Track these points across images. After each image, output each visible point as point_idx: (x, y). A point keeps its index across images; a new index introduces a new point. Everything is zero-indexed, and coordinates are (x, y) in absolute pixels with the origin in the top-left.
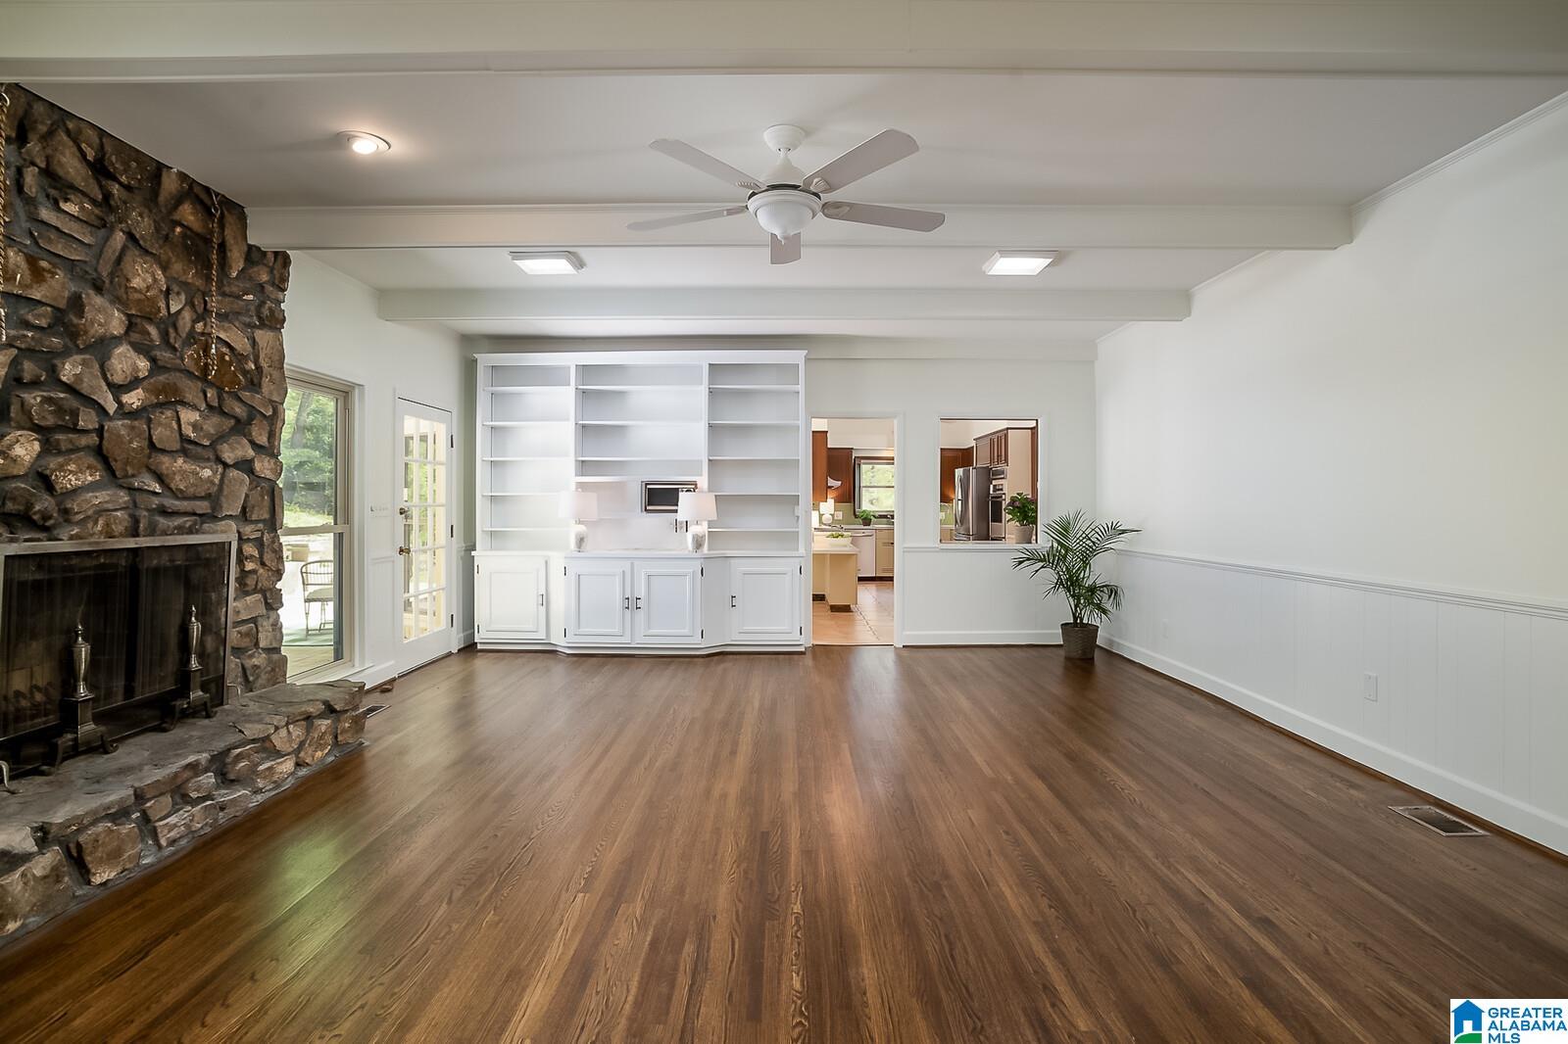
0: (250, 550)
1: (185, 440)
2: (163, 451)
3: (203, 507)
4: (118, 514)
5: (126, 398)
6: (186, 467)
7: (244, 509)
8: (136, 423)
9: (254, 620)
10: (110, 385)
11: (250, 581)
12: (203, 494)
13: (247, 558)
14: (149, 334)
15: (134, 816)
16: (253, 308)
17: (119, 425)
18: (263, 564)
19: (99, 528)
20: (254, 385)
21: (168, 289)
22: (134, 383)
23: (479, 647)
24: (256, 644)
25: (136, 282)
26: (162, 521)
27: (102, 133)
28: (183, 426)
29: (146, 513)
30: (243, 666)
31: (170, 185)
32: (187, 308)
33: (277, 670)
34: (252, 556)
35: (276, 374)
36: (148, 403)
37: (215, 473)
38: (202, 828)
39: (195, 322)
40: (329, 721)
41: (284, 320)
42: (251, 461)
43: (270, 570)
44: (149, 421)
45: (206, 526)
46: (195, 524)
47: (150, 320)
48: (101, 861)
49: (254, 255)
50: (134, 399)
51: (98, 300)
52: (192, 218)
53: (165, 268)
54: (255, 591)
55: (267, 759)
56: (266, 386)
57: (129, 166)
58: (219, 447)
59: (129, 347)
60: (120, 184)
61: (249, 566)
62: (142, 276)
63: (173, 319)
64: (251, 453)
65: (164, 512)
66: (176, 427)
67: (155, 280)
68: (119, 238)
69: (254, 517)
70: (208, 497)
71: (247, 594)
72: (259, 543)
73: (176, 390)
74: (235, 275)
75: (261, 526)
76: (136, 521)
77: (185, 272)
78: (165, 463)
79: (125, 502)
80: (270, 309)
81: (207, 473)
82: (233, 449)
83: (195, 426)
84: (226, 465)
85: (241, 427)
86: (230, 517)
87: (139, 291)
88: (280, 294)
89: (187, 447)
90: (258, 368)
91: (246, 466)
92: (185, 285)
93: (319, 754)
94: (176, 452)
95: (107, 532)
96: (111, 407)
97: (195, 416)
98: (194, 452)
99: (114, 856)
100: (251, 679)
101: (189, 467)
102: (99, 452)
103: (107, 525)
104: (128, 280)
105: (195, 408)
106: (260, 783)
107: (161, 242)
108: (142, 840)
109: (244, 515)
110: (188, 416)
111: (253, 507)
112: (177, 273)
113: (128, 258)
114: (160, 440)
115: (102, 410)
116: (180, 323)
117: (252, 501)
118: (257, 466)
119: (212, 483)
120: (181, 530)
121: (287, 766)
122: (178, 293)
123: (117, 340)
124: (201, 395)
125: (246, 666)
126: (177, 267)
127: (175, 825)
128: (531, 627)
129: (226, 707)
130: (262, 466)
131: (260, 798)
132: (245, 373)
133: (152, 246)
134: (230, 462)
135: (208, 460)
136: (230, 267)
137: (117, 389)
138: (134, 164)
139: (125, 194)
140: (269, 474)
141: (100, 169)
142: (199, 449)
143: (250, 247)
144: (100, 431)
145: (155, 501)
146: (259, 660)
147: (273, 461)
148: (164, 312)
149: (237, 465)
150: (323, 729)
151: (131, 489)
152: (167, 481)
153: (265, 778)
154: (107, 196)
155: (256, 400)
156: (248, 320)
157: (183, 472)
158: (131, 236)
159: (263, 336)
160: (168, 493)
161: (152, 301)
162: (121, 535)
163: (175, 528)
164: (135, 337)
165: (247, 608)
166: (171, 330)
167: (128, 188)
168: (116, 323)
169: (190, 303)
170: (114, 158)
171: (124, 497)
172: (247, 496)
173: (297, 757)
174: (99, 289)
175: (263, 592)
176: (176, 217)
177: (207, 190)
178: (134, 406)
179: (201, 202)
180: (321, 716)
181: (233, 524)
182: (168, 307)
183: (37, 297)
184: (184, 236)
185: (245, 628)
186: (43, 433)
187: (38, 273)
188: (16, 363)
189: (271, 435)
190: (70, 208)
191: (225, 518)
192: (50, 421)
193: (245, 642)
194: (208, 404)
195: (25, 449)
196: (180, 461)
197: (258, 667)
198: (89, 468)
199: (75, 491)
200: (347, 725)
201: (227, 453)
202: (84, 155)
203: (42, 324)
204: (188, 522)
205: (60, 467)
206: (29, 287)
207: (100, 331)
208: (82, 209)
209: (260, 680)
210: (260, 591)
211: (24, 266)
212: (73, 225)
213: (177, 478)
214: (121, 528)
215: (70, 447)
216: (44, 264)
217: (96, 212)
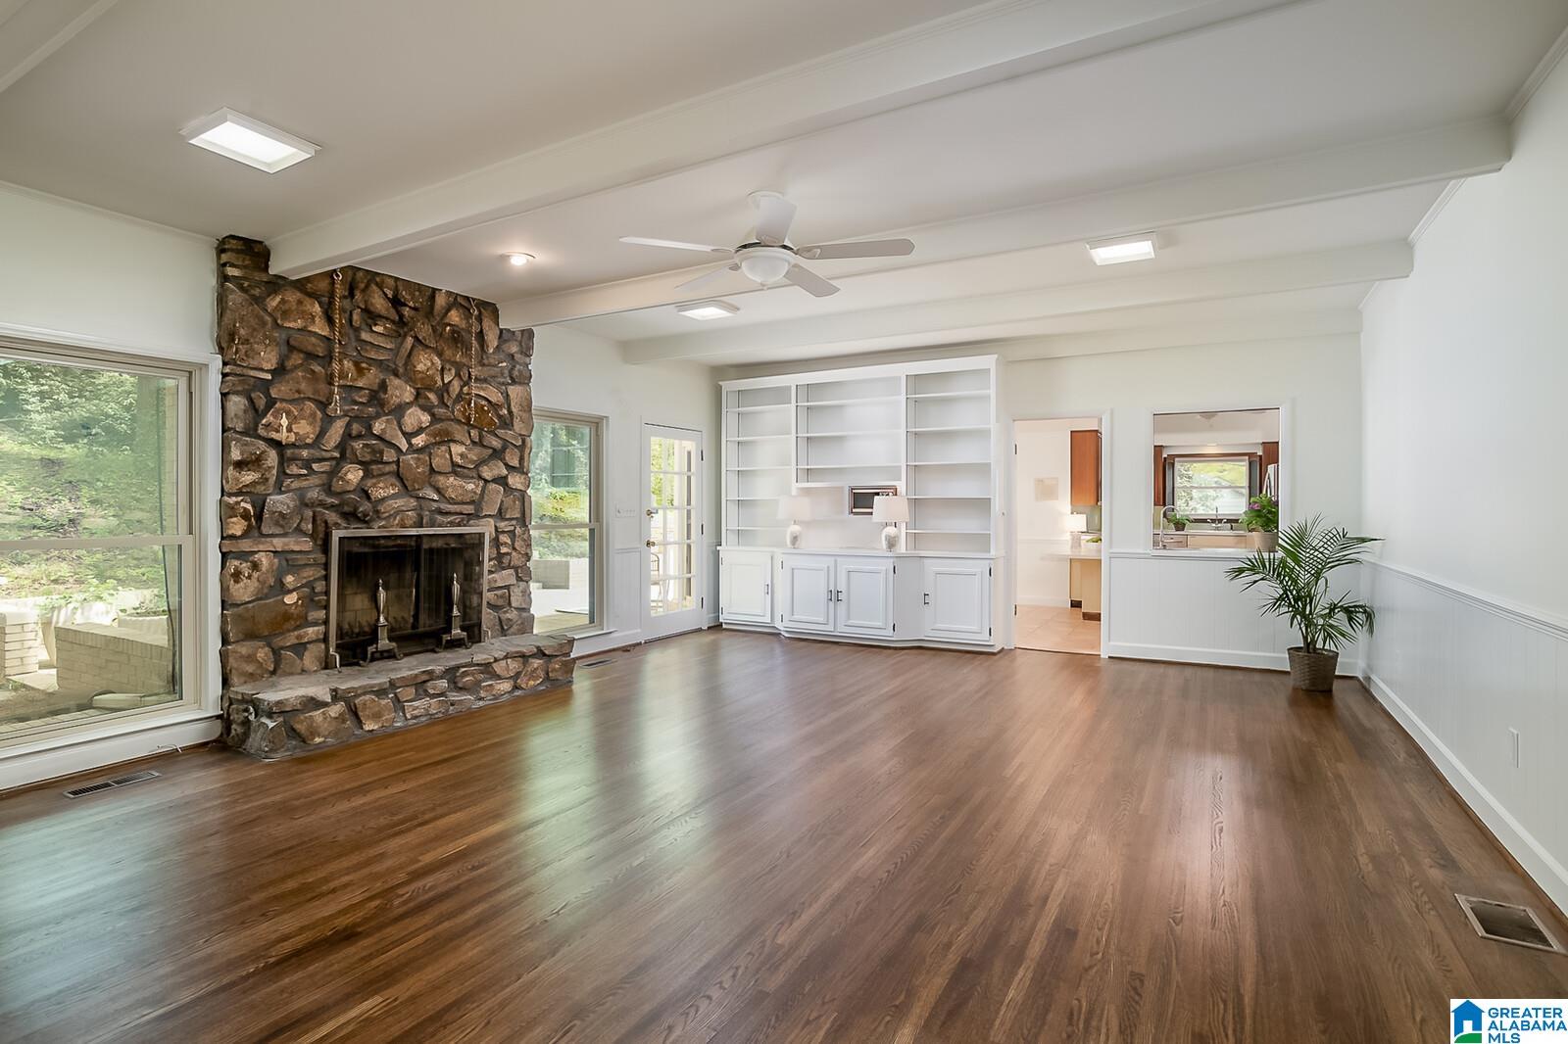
0: (504, 538)
1: (454, 464)
2: (440, 473)
3: (470, 509)
4: (409, 513)
5: (414, 441)
6: (455, 483)
7: (500, 509)
8: (421, 456)
9: (507, 587)
10: (404, 434)
11: (506, 561)
12: (468, 501)
13: (502, 544)
14: (429, 399)
15: (390, 696)
16: (506, 372)
17: (410, 458)
18: (514, 549)
19: (397, 522)
20: (507, 423)
21: (443, 369)
22: (420, 431)
23: (724, 626)
24: (510, 604)
25: (420, 367)
26: (439, 518)
27: (397, 279)
28: (453, 456)
29: (427, 513)
30: (499, 618)
31: (441, 301)
32: (456, 378)
33: (525, 623)
34: (506, 543)
35: (525, 415)
36: (429, 442)
37: (477, 486)
38: (436, 713)
39: (462, 387)
40: (541, 661)
41: (531, 376)
42: (506, 477)
43: (520, 553)
44: (430, 454)
45: (471, 522)
46: (463, 520)
47: (430, 390)
48: (368, 717)
49: (504, 336)
50: (419, 441)
51: (397, 382)
52: (457, 319)
53: (440, 355)
54: (509, 567)
55: (491, 679)
56: (518, 425)
57: (415, 295)
58: (481, 469)
59: (418, 409)
60: (410, 307)
61: (504, 550)
62: (425, 362)
63: (446, 387)
64: (505, 472)
65: (441, 512)
66: (448, 456)
67: (433, 364)
68: (410, 341)
69: (508, 516)
70: (472, 502)
71: (504, 569)
72: (512, 534)
73: (447, 433)
74: (491, 351)
75: (514, 522)
76: (421, 516)
77: (454, 355)
78: (441, 480)
79: (414, 506)
80: (519, 371)
81: (471, 486)
82: (492, 470)
83: (462, 455)
84: (486, 481)
85: (497, 454)
86: (490, 516)
87: (422, 372)
88: (527, 360)
89: (456, 469)
90: (510, 412)
91: (502, 481)
92: (454, 364)
93: (532, 683)
94: (449, 473)
95: (401, 525)
96: (404, 446)
97: (461, 449)
98: (462, 472)
99: (377, 716)
100: (505, 628)
101: (459, 482)
102: (398, 475)
103: (402, 520)
104: (415, 367)
105: (463, 443)
106: (483, 694)
107: (438, 338)
108: (395, 711)
109: (500, 515)
110: (457, 449)
111: (507, 509)
112: (449, 357)
113: (415, 352)
114: (438, 466)
115: (399, 450)
116: (451, 389)
117: (505, 505)
118: (510, 480)
119: (475, 493)
120: (452, 524)
121: (506, 686)
122: (450, 370)
123: (409, 405)
124: (467, 435)
125: (502, 618)
126: (448, 353)
127: (417, 707)
128: (758, 612)
129: (483, 644)
130: (515, 481)
131: (481, 703)
132: (500, 417)
133: (430, 341)
134: (488, 478)
135: (473, 478)
136: (488, 346)
137: (408, 436)
138: (417, 293)
139: (413, 312)
140: (520, 487)
141: (396, 302)
142: (465, 471)
143: (501, 331)
144: (398, 462)
145: (435, 505)
146: (512, 615)
147: (523, 477)
148: (440, 383)
149: (495, 481)
150: (536, 666)
151: (418, 498)
152: (443, 492)
153: (487, 691)
154: (401, 316)
155: (508, 434)
156: (502, 380)
157: (452, 485)
158: (416, 338)
159: (514, 391)
160: (445, 500)
161: (432, 378)
162: (411, 526)
163: (448, 523)
164: (421, 401)
165: (502, 579)
166: (445, 394)
167: (415, 309)
168: (408, 393)
169: (458, 375)
170: (404, 293)
171: (413, 503)
172: (502, 501)
173: (516, 682)
174: (396, 375)
175: (516, 568)
176: (447, 321)
177: (467, 298)
178: (420, 445)
179: (466, 308)
180: (533, 656)
181: (491, 521)
182: (443, 380)
183: (360, 385)
184: (453, 332)
185: (499, 592)
186: (365, 465)
187: (360, 371)
188: (348, 425)
189: (521, 459)
190: (379, 329)
191: (486, 516)
192: (368, 458)
193: (500, 602)
194: (471, 441)
195: (353, 475)
196: (451, 479)
197: (511, 620)
198: (392, 485)
199: (384, 499)
200: (557, 666)
201: (487, 473)
202: (386, 295)
203: (364, 400)
204: (458, 518)
205: (374, 485)
206: (356, 380)
207: (398, 400)
208: (385, 328)
209: (512, 630)
210: (513, 568)
211: (353, 368)
212: (380, 339)
213: (450, 490)
214: (411, 522)
215: (380, 473)
216: (364, 365)
217: (394, 328)
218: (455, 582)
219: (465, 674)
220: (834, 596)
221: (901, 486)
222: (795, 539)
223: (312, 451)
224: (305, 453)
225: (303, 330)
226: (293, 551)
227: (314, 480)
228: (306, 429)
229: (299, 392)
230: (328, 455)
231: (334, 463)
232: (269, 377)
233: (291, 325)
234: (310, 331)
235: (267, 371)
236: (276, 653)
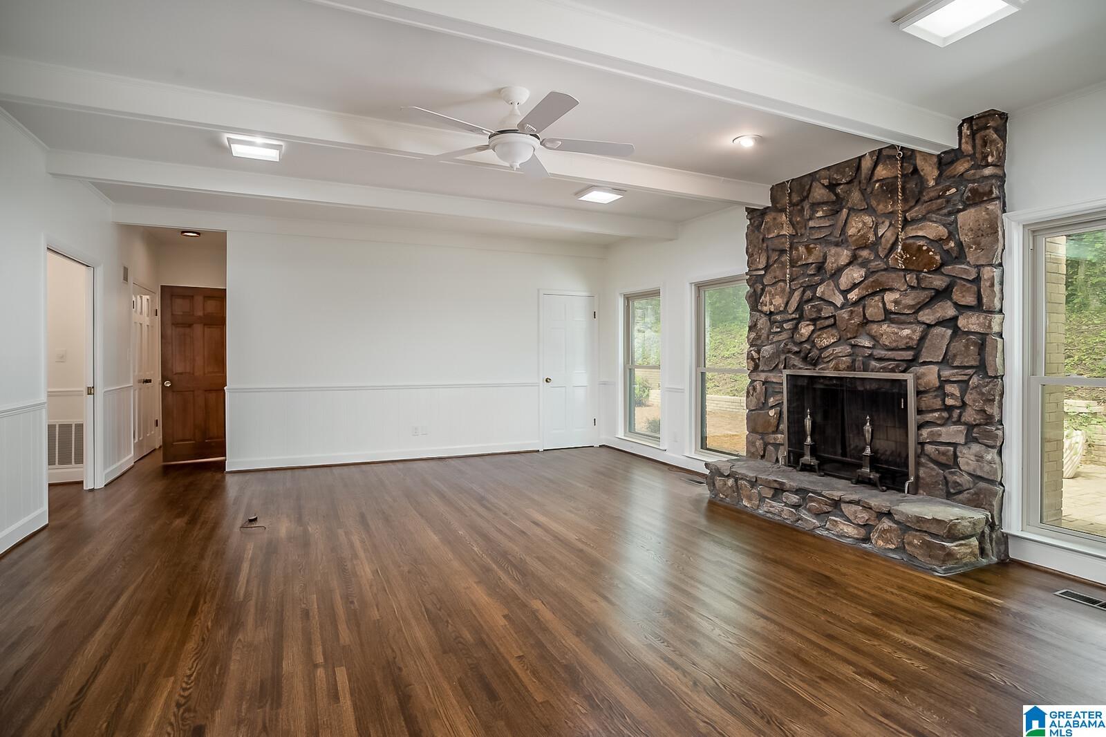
0: (949, 388)
1: (887, 312)
2: (873, 322)
3: (908, 355)
4: (844, 358)
5: (849, 296)
6: (888, 330)
7: (946, 356)
8: (856, 309)
9: (955, 445)
10: (841, 292)
11: (955, 414)
12: (904, 347)
13: (948, 396)
14: (863, 256)
16: (956, 198)
17: (846, 313)
18: (964, 402)
19: (833, 365)
20: (955, 257)
21: (876, 225)
22: (855, 286)
24: (957, 465)
25: (853, 231)
26: (873, 363)
27: (829, 168)
28: (887, 304)
29: (861, 358)
30: (945, 478)
31: (866, 165)
32: (891, 228)
33: (982, 496)
34: (953, 395)
36: (860, 296)
37: (914, 332)
39: (897, 235)
42: (955, 319)
44: (864, 306)
45: (910, 368)
46: (899, 366)
47: (864, 247)
49: (946, 160)
50: (853, 296)
51: (834, 250)
52: (884, 172)
53: (872, 212)
54: (958, 422)
56: (972, 256)
57: (845, 172)
58: (920, 313)
59: (854, 267)
60: (843, 184)
61: (949, 402)
62: (856, 226)
63: (880, 240)
64: (953, 313)
65: (874, 358)
66: (881, 305)
67: (864, 224)
68: (845, 211)
69: (956, 364)
70: (908, 348)
71: (952, 423)
72: (964, 384)
73: (880, 283)
74: (932, 183)
75: (970, 371)
76: (854, 361)
77: (886, 207)
78: (874, 329)
79: (848, 352)
81: (906, 332)
82: (934, 313)
83: (896, 302)
84: (928, 325)
85: (942, 294)
86: (931, 363)
87: (854, 235)
89: (888, 316)
90: (960, 244)
91: (950, 323)
92: (889, 214)
94: (883, 321)
95: (835, 368)
96: (839, 300)
97: (896, 295)
98: (896, 319)
100: (952, 491)
101: (894, 328)
102: (835, 326)
103: (837, 364)
104: (849, 232)
105: (897, 290)
106: (828, 525)
107: (868, 199)
109: (945, 361)
110: (889, 297)
111: (955, 356)
112: (881, 211)
113: (849, 221)
114: (871, 316)
115: (835, 306)
116: (885, 240)
117: (952, 351)
118: (961, 322)
119: (911, 338)
120: (885, 369)
121: (851, 530)
122: (883, 222)
123: (846, 266)
124: (903, 281)
125: (948, 479)
126: (880, 207)
130: (967, 322)
131: (825, 533)
132: (945, 253)
133: (861, 205)
134: (928, 322)
135: (911, 323)
136: (928, 181)
137: (845, 293)
138: (847, 169)
139: (846, 188)
140: (976, 328)
141: (832, 186)
142: (903, 317)
143: (938, 156)
144: (834, 316)
145: (869, 352)
146: (963, 479)
147: (982, 317)
148: (873, 238)
149: (939, 324)
151: (853, 346)
152: (877, 339)
153: (833, 525)
154: (837, 195)
155: (957, 270)
156: (948, 210)
157: (886, 333)
158: (850, 208)
159: (967, 217)
160: (878, 347)
161: (864, 236)
162: (844, 370)
163: (881, 368)
164: (858, 260)
165: (948, 434)
166: (879, 247)
167: (848, 183)
168: (845, 257)
169: (892, 225)
170: (836, 176)
171: (848, 349)
172: (948, 347)
173: (866, 533)
174: (835, 245)
175: (968, 426)
176: (875, 178)
178: (854, 300)
179: (889, 157)
181: (935, 368)
182: (876, 234)
183: (810, 261)
184: (881, 186)
185: (942, 448)
186: (814, 321)
187: (809, 251)
188: (804, 292)
189: (979, 298)
190: (820, 214)
191: (925, 363)
192: (814, 316)
193: (943, 459)
194: (908, 285)
195: (805, 330)
196: (885, 327)
197: (960, 485)
198: (832, 335)
199: (827, 347)
201: (927, 316)
202: (823, 184)
203: (812, 272)
204: (892, 365)
205: (819, 336)
206: (808, 258)
207: (835, 265)
208: (823, 211)
209: (960, 497)
210: (965, 424)
211: (805, 251)
212: (822, 221)
213: (884, 337)
214: (844, 366)
215: (821, 326)
216: (812, 246)
217: (830, 208)
218: (868, 424)
223: (782, 316)
224: (778, 318)
225: (778, 236)
226: (773, 382)
227: (784, 336)
228: (779, 301)
229: (775, 278)
230: (790, 317)
231: (795, 321)
232: (763, 272)
233: (772, 236)
234: (782, 235)
235: (762, 269)
236: (766, 445)
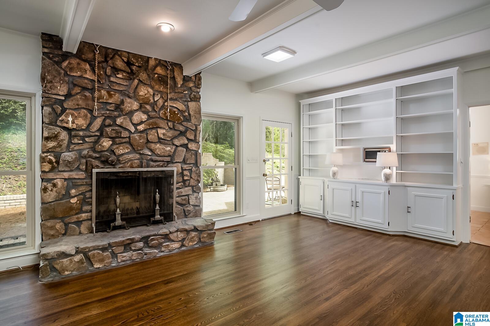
0: (186, 173)
1: (159, 138)
2: (152, 142)
3: (168, 159)
4: (136, 161)
5: (138, 127)
6: (160, 147)
7: (184, 159)
8: (142, 135)
9: (188, 195)
10: (133, 124)
11: (187, 183)
12: (167, 155)
13: (185, 176)
14: (146, 108)
15: (110, 251)
16: (188, 96)
17: (136, 136)
18: (191, 177)
19: (128, 165)
20: (188, 119)
21: (154, 94)
22: (142, 123)
23: (301, 213)
24: (189, 203)
25: (141, 93)
26: (152, 163)
27: (128, 53)
28: (159, 135)
29: (145, 161)
30: (184, 209)
31: (152, 63)
32: (161, 99)
33: (197, 212)
34: (187, 175)
35: (197, 116)
36: (145, 128)
37: (172, 149)
38: (136, 259)
39: (164, 103)
41: (200, 98)
42: (187, 144)
43: (194, 179)
44: (147, 134)
45: (169, 165)
46: (164, 164)
47: (147, 103)
48: (96, 261)
49: (186, 79)
50: (141, 127)
51: (129, 100)
52: (161, 71)
53: (152, 88)
54: (189, 186)
55: (168, 242)
56: (193, 120)
57: (138, 60)
58: (174, 140)
59: (141, 113)
60: (136, 66)
61: (186, 178)
62: (143, 91)
63: (155, 102)
64: (186, 142)
65: (152, 160)
66: (156, 134)
67: (148, 92)
68: (136, 81)
69: (188, 162)
70: (169, 156)
71: (186, 187)
72: (191, 171)
73: (156, 124)
74: (179, 86)
75: (192, 165)
76: (142, 163)
77: (159, 88)
78: (153, 146)
79: (138, 158)
80: (194, 95)
81: (168, 148)
82: (179, 141)
83: (164, 134)
84: (177, 146)
85: (182, 134)
86: (178, 162)
87: (142, 96)
88: (198, 90)
89: (160, 141)
90: (189, 114)
91: (185, 146)
92: (160, 92)
93: (191, 244)
94: (157, 142)
95: (131, 166)
96: (133, 129)
97: (164, 131)
98: (163, 142)
99: (101, 261)
100: (187, 214)
101: (162, 146)
102: (130, 143)
103: (132, 164)
104: (139, 93)
105: (164, 129)
106: (163, 249)
107: (151, 80)
108: (112, 258)
109: (184, 162)
110: (161, 131)
111: (188, 159)
112: (157, 89)
113: (139, 87)
114: (151, 139)
115: (130, 132)
116: (158, 103)
117: (187, 157)
118: (189, 146)
119: (170, 151)
120: (158, 166)
121: (176, 245)
122: (157, 95)
123: (137, 110)
124: (166, 125)
125: (185, 210)
126: (157, 87)
127: (125, 256)
128: (317, 208)
129: (173, 222)
130: (192, 146)
131: (162, 254)
132: (184, 117)
133: (147, 82)
134: (177, 145)
135: (170, 144)
136: (178, 84)
137: (135, 125)
138: (140, 59)
139: (138, 69)
140: (194, 148)
141: (129, 64)
142: (166, 142)
143: (184, 76)
144: (129, 137)
145: (149, 157)
146: (191, 208)
147: (196, 144)
148: (152, 101)
149: (181, 146)
150: (193, 235)
151: (140, 154)
152: (154, 151)
153: (166, 248)
154: (132, 70)
155: (189, 125)
156: (185, 99)
157: (158, 148)
158: (139, 80)
159: (192, 105)
160: (154, 155)
161: (148, 98)
162: (136, 167)
163: (156, 165)
164: (143, 109)
165: (185, 191)
166: (155, 106)
167: (139, 67)
168: (135, 105)
169: (162, 97)
170: (132, 59)
171: (138, 156)
172: (185, 156)
173: (183, 243)
174: (129, 97)
175: (193, 187)
176: (155, 72)
177: (166, 61)
178: (141, 130)
179: (165, 66)
180: (192, 230)
181: (180, 165)
182: (154, 99)
183: (111, 102)
184: (158, 77)
185: (183, 198)
186: (113, 139)
187: (110, 96)
188: (104, 120)
189: (195, 136)
190: (120, 76)
191: (176, 162)
192: (114, 135)
193: (184, 202)
194: (169, 127)
195: (106, 143)
196: (158, 145)
197: (190, 211)
198: (126, 148)
199: (123, 154)
200: (205, 235)
201: (177, 142)
202: (123, 60)
203: (112, 109)
204: (161, 164)
205: (117, 148)
206: (108, 99)
207: (130, 109)
208: (123, 75)
209: (190, 215)
210: (191, 186)
211: (106, 94)
212: (120, 80)
213: (157, 150)
214: (136, 165)
215: (120, 142)
216: (112, 93)
217: (128, 75)
218: (157, 194)
219: (153, 240)
220: (355, 204)
221: (393, 147)
222: (334, 174)
223: (85, 132)
224: (81, 133)
225: (81, 77)
226: (75, 179)
227: (86, 146)
228: (82, 122)
229: (78, 105)
230: (93, 134)
231: (96, 138)
232: (63, 98)
233: (75, 74)
234: (84, 77)
235: (62, 96)
236: (66, 225)
